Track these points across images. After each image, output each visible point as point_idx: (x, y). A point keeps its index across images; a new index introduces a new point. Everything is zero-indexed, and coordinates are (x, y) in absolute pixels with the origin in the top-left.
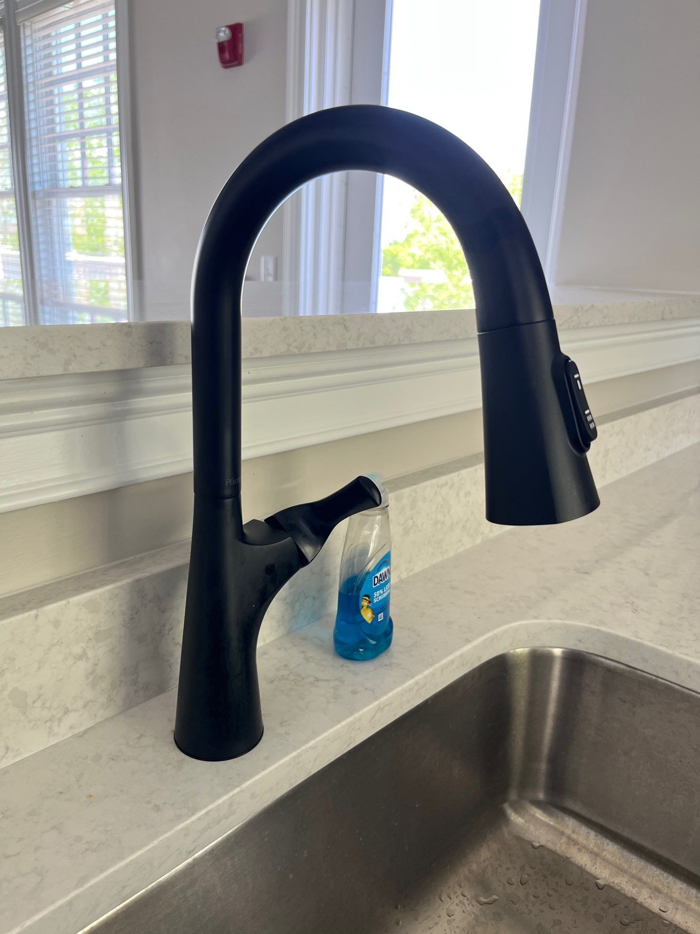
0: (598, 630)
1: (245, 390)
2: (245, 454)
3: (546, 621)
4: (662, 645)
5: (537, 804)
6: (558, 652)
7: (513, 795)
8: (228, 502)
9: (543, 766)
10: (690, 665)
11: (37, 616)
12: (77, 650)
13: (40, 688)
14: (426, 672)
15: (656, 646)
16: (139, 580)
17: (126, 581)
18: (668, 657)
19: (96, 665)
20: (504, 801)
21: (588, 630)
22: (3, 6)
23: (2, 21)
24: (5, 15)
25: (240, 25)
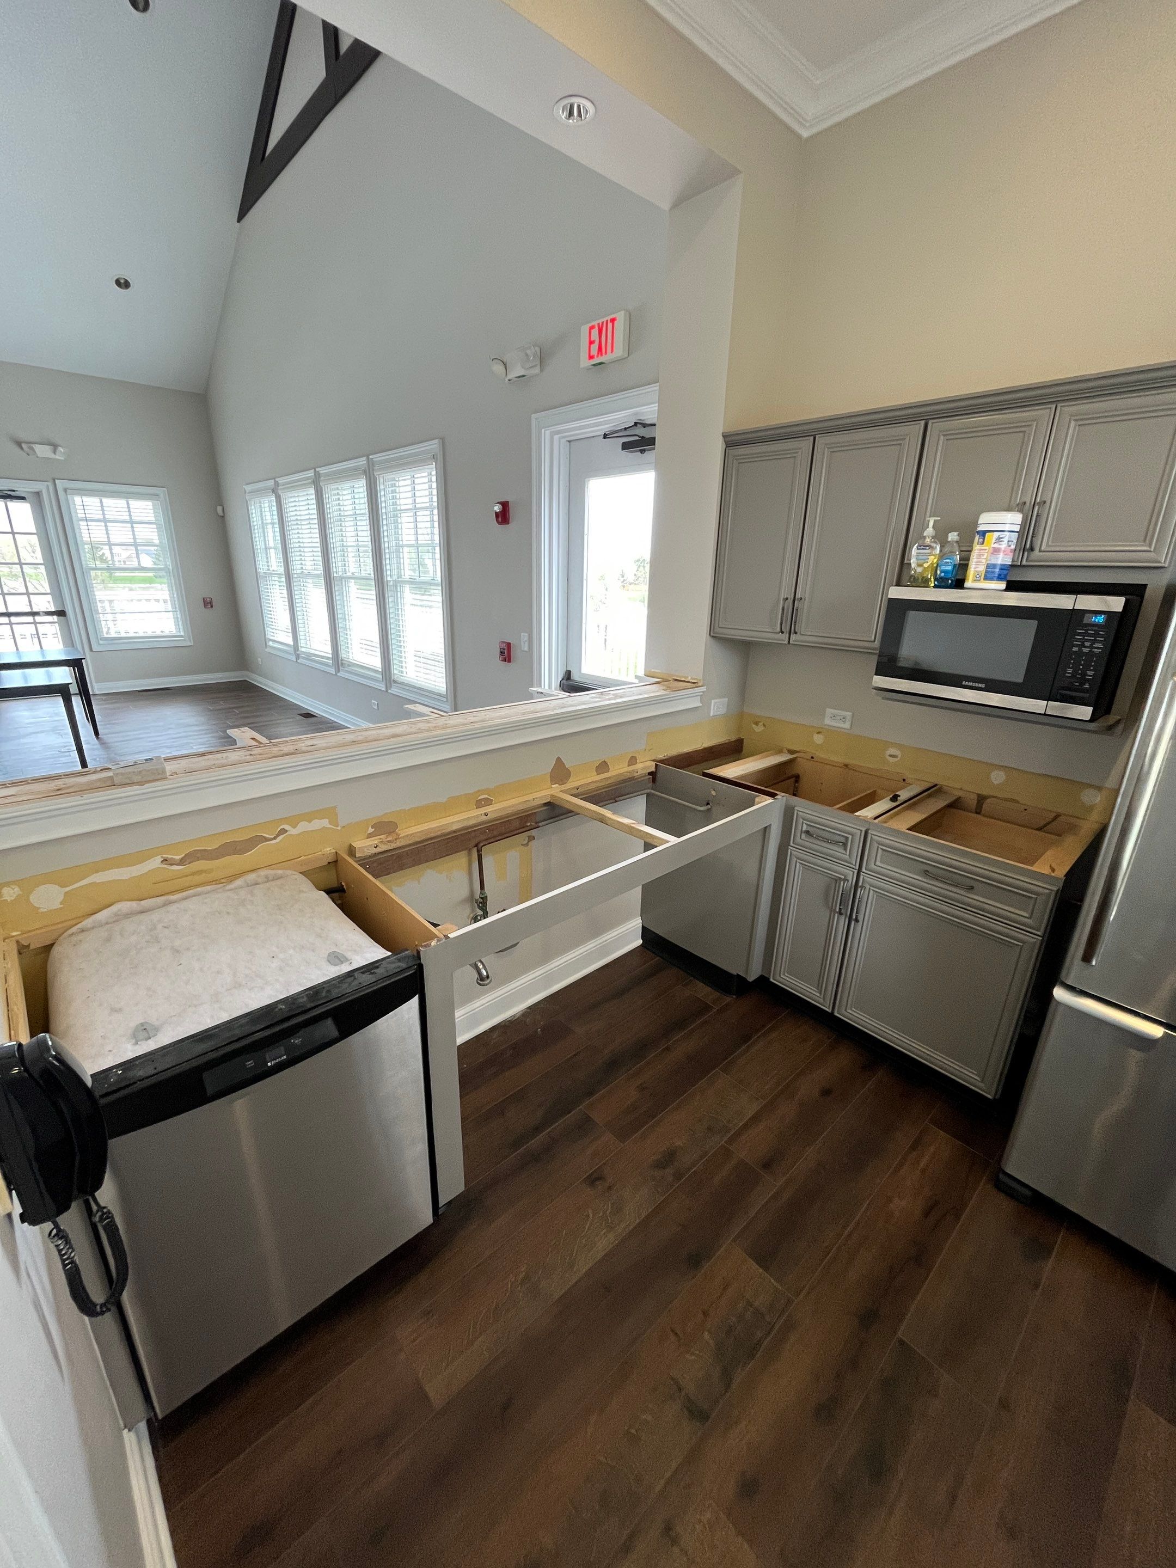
22: (365, 462)
23: (365, 472)
24: (367, 469)
25: (508, 502)
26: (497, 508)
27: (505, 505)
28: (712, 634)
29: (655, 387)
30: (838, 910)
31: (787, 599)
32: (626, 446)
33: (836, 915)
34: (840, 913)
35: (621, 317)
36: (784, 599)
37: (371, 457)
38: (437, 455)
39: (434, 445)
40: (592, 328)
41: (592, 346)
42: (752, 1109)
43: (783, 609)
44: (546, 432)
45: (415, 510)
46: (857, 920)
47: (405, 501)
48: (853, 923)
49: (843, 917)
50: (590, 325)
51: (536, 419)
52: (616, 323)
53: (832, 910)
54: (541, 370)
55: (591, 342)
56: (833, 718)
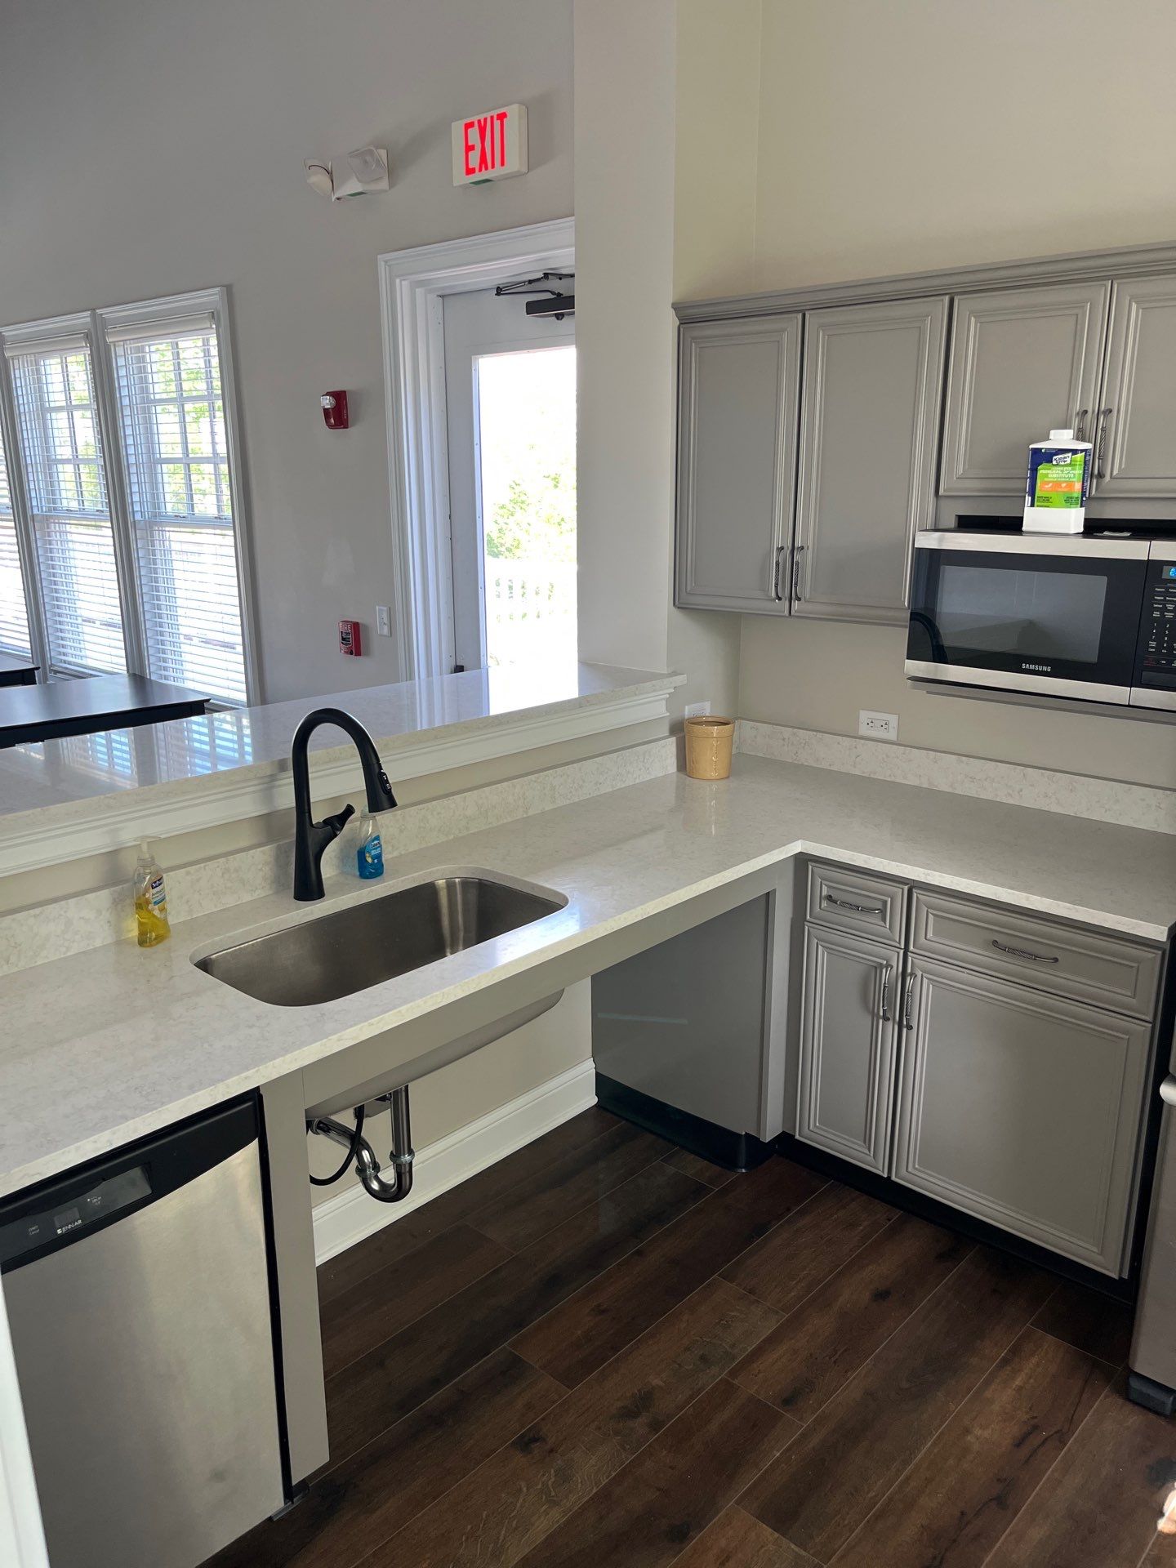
1: (310, 776)
2: (312, 800)
8: (307, 814)
13: (249, 879)
16: (279, 845)
17: (274, 845)
22: (88, 319)
23: (87, 336)
24: (92, 330)
25: (344, 392)
26: (327, 402)
27: (339, 397)
28: (677, 603)
29: (569, 222)
30: (881, 1014)
31: (782, 548)
32: (533, 308)
33: (881, 1021)
34: (886, 1019)
35: (514, 112)
36: (778, 548)
37: (99, 311)
38: (218, 313)
39: (212, 297)
40: (469, 126)
41: (471, 154)
42: (768, 1328)
43: (777, 564)
44: (403, 283)
45: (181, 400)
46: (910, 1028)
47: (161, 385)
48: (905, 1030)
49: (890, 1023)
50: (469, 120)
51: (386, 262)
52: (505, 120)
53: (874, 1015)
54: (392, 185)
55: (469, 148)
56: (871, 724)
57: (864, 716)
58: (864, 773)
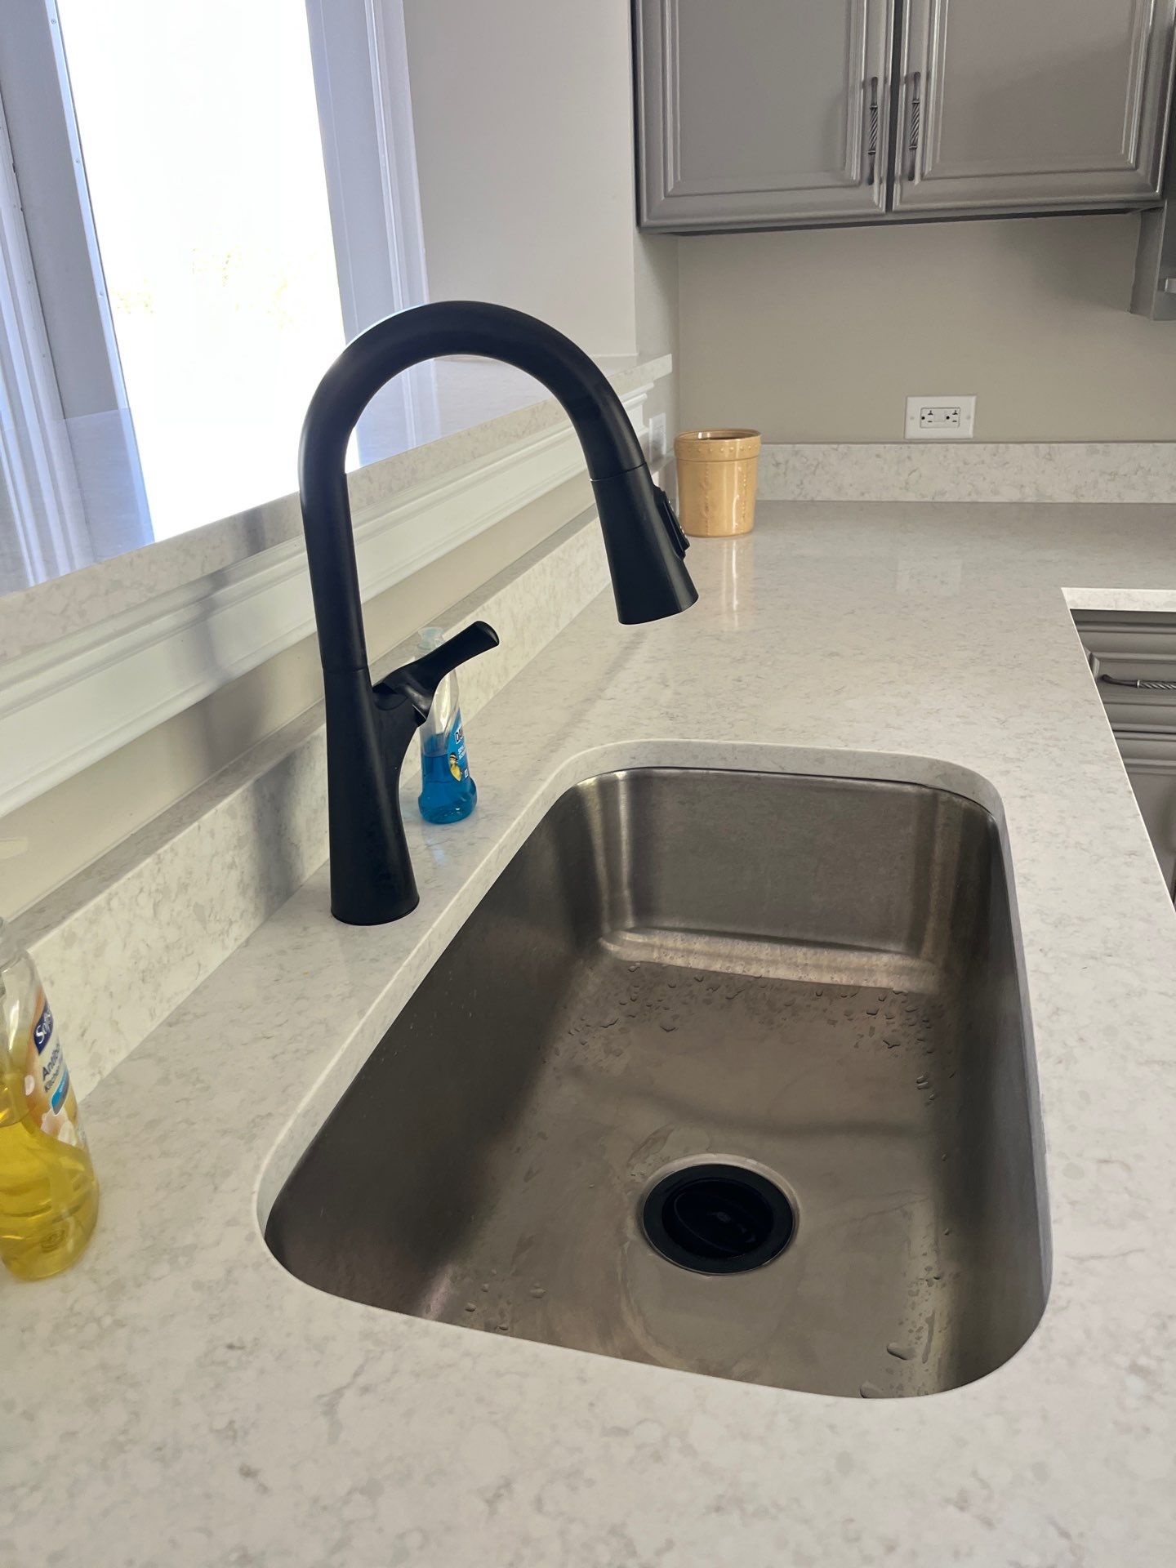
0: (649, 742)
3: (600, 747)
4: (707, 738)
5: (631, 931)
6: (621, 775)
7: (606, 928)
9: (626, 893)
10: (734, 747)
11: (199, 827)
12: (228, 859)
13: (211, 900)
14: (523, 813)
15: (702, 741)
16: (257, 781)
17: (249, 784)
18: (715, 747)
19: (243, 873)
20: (600, 935)
21: (639, 745)
31: (875, 81)
36: (864, 83)
56: (928, 418)
57: (916, 405)
58: (923, 497)
